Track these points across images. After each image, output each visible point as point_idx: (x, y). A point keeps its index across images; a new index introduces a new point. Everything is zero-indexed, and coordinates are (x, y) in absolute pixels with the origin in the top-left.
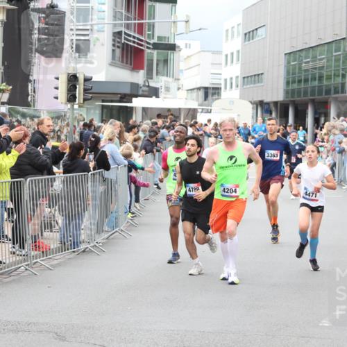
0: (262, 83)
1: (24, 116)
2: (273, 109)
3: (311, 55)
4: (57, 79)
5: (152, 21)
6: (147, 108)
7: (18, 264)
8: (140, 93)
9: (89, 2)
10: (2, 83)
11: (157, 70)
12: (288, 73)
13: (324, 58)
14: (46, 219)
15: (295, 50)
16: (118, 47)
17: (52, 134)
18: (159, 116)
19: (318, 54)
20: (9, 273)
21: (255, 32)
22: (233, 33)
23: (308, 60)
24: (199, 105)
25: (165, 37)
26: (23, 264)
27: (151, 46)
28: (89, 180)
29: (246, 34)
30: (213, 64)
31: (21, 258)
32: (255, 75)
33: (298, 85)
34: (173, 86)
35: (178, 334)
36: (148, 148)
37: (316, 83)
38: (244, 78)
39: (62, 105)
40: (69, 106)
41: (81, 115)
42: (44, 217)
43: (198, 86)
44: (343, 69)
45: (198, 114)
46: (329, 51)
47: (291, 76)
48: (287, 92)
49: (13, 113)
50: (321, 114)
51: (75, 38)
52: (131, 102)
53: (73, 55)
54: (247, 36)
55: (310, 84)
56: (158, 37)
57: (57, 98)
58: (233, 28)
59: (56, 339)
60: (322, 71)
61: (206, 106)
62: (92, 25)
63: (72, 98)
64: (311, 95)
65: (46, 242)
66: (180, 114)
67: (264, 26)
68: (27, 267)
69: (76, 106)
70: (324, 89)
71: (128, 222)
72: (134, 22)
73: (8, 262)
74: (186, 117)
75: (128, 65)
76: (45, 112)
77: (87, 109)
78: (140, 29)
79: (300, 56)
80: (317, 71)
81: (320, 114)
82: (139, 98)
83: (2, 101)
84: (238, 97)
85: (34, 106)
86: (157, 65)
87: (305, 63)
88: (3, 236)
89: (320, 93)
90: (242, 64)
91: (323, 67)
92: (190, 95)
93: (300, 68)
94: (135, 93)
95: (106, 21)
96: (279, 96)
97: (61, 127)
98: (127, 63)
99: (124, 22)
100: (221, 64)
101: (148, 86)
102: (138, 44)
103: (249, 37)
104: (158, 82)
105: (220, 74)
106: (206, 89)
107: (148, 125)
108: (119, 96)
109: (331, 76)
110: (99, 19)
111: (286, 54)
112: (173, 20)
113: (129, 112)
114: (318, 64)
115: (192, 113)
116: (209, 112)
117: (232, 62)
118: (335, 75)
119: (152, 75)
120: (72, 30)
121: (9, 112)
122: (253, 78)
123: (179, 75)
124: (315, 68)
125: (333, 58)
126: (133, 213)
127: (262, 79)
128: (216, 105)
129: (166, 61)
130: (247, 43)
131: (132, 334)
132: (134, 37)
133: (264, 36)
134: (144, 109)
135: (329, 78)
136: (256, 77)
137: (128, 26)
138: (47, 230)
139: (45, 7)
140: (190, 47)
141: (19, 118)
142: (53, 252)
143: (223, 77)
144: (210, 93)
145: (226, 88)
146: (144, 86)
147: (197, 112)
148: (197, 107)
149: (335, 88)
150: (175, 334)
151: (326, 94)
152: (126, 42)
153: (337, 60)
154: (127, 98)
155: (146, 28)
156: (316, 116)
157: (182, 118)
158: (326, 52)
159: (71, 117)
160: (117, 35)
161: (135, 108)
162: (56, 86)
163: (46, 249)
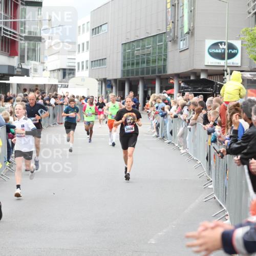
0: (105, 65)
2: (114, 84)
3: (141, 44)
5: (24, 20)
6: (21, 84)
8: (15, 73)
11: (28, 56)
12: (124, 58)
13: (150, 47)
15: (129, 41)
19: (146, 44)
21: (100, 28)
22: (83, 28)
23: (139, 48)
24: (59, 82)
27: (23, 39)
29: (93, 30)
30: (69, 51)
32: (100, 60)
33: (132, 67)
34: (40, 68)
35: (44, 251)
37: (145, 65)
38: (92, 62)
43: (58, 68)
44: (164, 55)
45: (59, 89)
46: (154, 42)
47: (126, 60)
48: (123, 72)
50: (149, 88)
52: (9, 80)
54: (94, 30)
55: (140, 66)
60: (149, 57)
61: (64, 82)
64: (141, 75)
66: (45, 88)
67: (106, 23)
70: (151, 68)
71: (7, 169)
72: (11, 20)
74: (50, 91)
79: (133, 45)
80: (145, 57)
81: (148, 88)
82: (14, 77)
84: (88, 76)
86: (28, 52)
87: (137, 50)
89: (148, 73)
90: (90, 52)
91: (150, 53)
92: (52, 74)
93: (133, 54)
94: (11, 73)
96: (118, 75)
98: (5, 51)
99: (3, 20)
100: (75, 52)
101: (21, 68)
102: (13, 37)
103: (95, 32)
104: (29, 65)
105: (75, 59)
106: (64, 70)
107: (21, 96)
109: (156, 60)
111: (122, 44)
113: (7, 87)
114: (146, 51)
115: (54, 88)
116: (66, 87)
117: (83, 50)
118: (158, 60)
119: (24, 60)
122: (99, 61)
123: (44, 60)
124: (144, 55)
125: (157, 47)
126: (10, 162)
127: (105, 62)
128: (72, 82)
129: (34, 50)
130: (94, 36)
131: (10, 252)
132: (11, 32)
133: (107, 31)
134: (18, 85)
135: (154, 61)
136: (101, 61)
137: (6, 24)
143: (77, 61)
144: (67, 73)
145: (79, 69)
146: (18, 68)
147: (58, 87)
148: (58, 83)
149: (159, 69)
150: (42, 251)
151: (152, 73)
152: (4, 35)
153: (160, 48)
154: (6, 76)
155: (19, 25)
156: (145, 90)
157: (47, 92)
158: (152, 43)
161: (12, 84)
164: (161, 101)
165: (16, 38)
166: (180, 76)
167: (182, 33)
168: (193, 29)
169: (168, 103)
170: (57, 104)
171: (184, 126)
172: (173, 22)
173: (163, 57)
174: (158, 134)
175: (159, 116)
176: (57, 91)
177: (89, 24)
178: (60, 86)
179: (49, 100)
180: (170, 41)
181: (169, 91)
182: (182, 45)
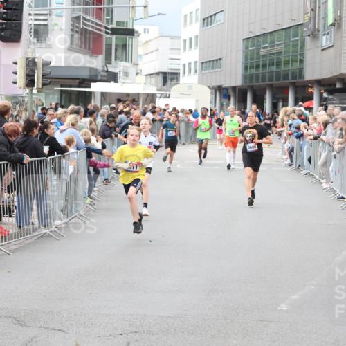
0: (220, 68)
2: (231, 94)
3: (269, 40)
4: (16, 63)
5: (111, 6)
6: (106, 93)
8: (99, 78)
11: (116, 55)
12: (246, 58)
13: (281, 44)
14: (5, 204)
15: (253, 35)
16: (77, 32)
18: (119, 101)
19: (276, 39)
21: (213, 17)
22: (191, 18)
23: (267, 45)
25: (124, 23)
27: (109, 31)
28: (48, 165)
29: (204, 19)
30: (171, 49)
32: (213, 60)
33: (256, 70)
34: (132, 71)
35: (137, 319)
36: (107, 133)
37: (274, 68)
38: (202, 63)
39: (20, 90)
40: (28, 91)
41: (40, 100)
42: (3, 202)
43: (157, 71)
44: (300, 55)
45: (157, 99)
46: (287, 37)
47: (249, 60)
48: (245, 77)
50: (280, 99)
51: (33, 22)
52: (90, 87)
53: (31, 38)
54: (206, 21)
55: (268, 69)
56: (117, 22)
57: (15, 83)
59: (15, 324)
60: (280, 57)
61: (164, 91)
62: (50, 10)
63: (30, 83)
64: (269, 81)
65: (5, 227)
66: (139, 99)
67: (222, 11)
69: (35, 91)
70: (282, 73)
71: (87, 207)
74: (145, 102)
75: (87, 50)
76: (3, 97)
77: (46, 93)
78: (99, 13)
79: (258, 41)
80: (275, 57)
81: (278, 99)
82: (98, 83)
84: (197, 82)
86: (116, 50)
87: (263, 48)
89: (278, 79)
90: (200, 49)
91: (281, 52)
92: (149, 80)
93: (258, 53)
94: (94, 78)
95: (64, 6)
96: (238, 82)
97: (19, 111)
98: (85, 48)
99: (82, 7)
100: (179, 49)
101: (107, 71)
102: (97, 29)
103: (207, 23)
104: (118, 67)
105: (179, 59)
106: (165, 75)
107: (107, 109)
108: (78, 81)
109: (289, 61)
110: (57, 4)
111: (244, 39)
112: (131, 5)
113: (87, 97)
114: (276, 49)
115: (151, 98)
116: (168, 97)
117: (191, 47)
118: (292, 60)
119: (111, 60)
120: (30, 14)
122: (211, 63)
123: (137, 60)
124: (273, 54)
125: (291, 43)
126: (91, 198)
127: (220, 64)
128: (175, 90)
129: (124, 46)
130: (205, 28)
132: (93, 22)
133: (222, 22)
134: (103, 95)
135: (287, 63)
136: (215, 62)
138: (5, 215)
140: (148, 33)
142: (15, 235)
143: (182, 62)
144: (168, 78)
145: (184, 73)
146: (103, 71)
147: (156, 97)
148: (156, 92)
149: (293, 74)
150: (134, 319)
151: (284, 79)
152: (85, 27)
153: (295, 46)
154: (86, 83)
155: (104, 13)
156: (274, 101)
157: (141, 103)
158: (284, 38)
159: (29, 102)
160: (75, 21)
161: (94, 92)
162: (15, 71)
163: (5, 234)
164: (296, 117)
165: (100, 30)
166: (322, 83)
167: (325, 24)
168: (341, 19)
169: (306, 120)
170: (156, 120)
171: (327, 151)
172: (312, 10)
173: (299, 57)
174: (292, 161)
175: (293, 138)
176: (155, 103)
177: (199, 12)
178: (159, 95)
179: (144, 114)
180: (309, 36)
181: (307, 104)
182: (325, 41)
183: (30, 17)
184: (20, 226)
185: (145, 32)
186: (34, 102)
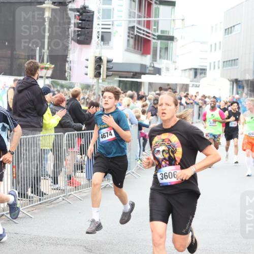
0: (237, 65)
1: (62, 86)
2: (245, 85)
4: (87, 60)
5: (157, 19)
6: (152, 83)
7: (58, 195)
8: (147, 72)
9: (111, 4)
10: (47, 62)
11: (160, 55)
14: (78, 163)
16: (132, 38)
17: (83, 100)
18: (161, 89)
20: (51, 202)
21: (233, 28)
22: (216, 28)
25: (166, 31)
26: (61, 196)
27: (156, 38)
29: (226, 30)
30: (201, 51)
31: (57, 191)
32: (232, 60)
34: (172, 67)
36: (153, 112)
38: (224, 62)
39: (91, 80)
40: (95, 80)
42: (77, 161)
43: (190, 67)
45: (190, 88)
49: (54, 85)
51: (101, 30)
52: (140, 78)
53: (99, 42)
56: (161, 31)
58: (216, 25)
59: (85, 251)
61: (195, 82)
62: (113, 21)
63: (98, 75)
65: (77, 180)
66: (176, 87)
67: (240, 24)
68: (64, 198)
69: (100, 81)
71: (137, 166)
72: (144, 19)
73: (50, 194)
74: (181, 90)
76: (79, 84)
82: (146, 75)
83: (47, 76)
84: (220, 76)
85: (70, 80)
86: (160, 51)
88: (47, 174)
90: (223, 52)
92: (184, 73)
94: (143, 71)
95: (123, 18)
97: (89, 95)
98: (138, 50)
99: (136, 19)
100: (207, 51)
101: (153, 67)
102: (146, 36)
103: (228, 32)
104: (161, 64)
105: (206, 59)
106: (196, 69)
107: (153, 95)
108: (132, 73)
110: (118, 17)
112: (172, 18)
113: (137, 86)
115: (185, 87)
116: (197, 86)
117: (215, 50)
119: (156, 58)
120: (98, 24)
121: (52, 84)
122: (231, 62)
123: (176, 59)
127: (237, 63)
128: (203, 81)
129: (167, 49)
130: (227, 36)
131: (140, 249)
132: (144, 31)
133: (239, 31)
134: (150, 84)
136: (233, 61)
138: (79, 171)
139: (79, 7)
140: (184, 38)
141: (59, 88)
142: (85, 186)
143: (209, 61)
144: (198, 72)
145: (210, 69)
146: (150, 66)
147: (189, 86)
148: (189, 83)
152: (138, 34)
154: (138, 75)
155: (152, 24)
157: (178, 90)
159: (97, 89)
160: (131, 29)
161: (144, 82)
162: (86, 66)
163: (78, 184)
165: (149, 37)
170: (188, 104)
176: (188, 91)
177: (222, 24)
179: (181, 99)
183: (99, 26)
184: (89, 180)
185: (182, 38)
186: (100, 89)
